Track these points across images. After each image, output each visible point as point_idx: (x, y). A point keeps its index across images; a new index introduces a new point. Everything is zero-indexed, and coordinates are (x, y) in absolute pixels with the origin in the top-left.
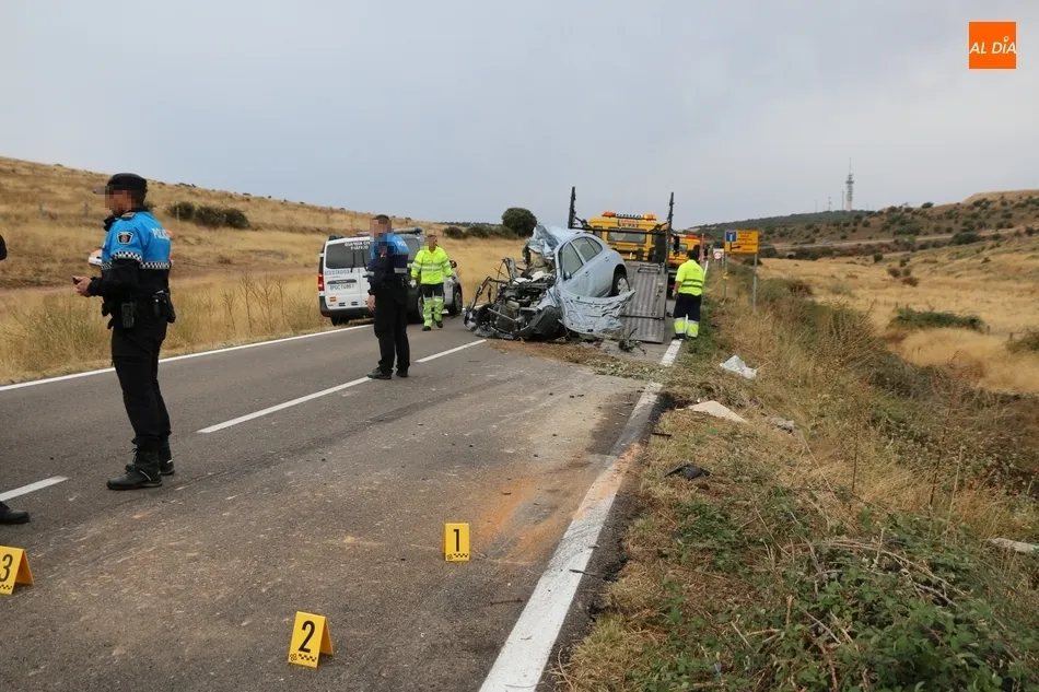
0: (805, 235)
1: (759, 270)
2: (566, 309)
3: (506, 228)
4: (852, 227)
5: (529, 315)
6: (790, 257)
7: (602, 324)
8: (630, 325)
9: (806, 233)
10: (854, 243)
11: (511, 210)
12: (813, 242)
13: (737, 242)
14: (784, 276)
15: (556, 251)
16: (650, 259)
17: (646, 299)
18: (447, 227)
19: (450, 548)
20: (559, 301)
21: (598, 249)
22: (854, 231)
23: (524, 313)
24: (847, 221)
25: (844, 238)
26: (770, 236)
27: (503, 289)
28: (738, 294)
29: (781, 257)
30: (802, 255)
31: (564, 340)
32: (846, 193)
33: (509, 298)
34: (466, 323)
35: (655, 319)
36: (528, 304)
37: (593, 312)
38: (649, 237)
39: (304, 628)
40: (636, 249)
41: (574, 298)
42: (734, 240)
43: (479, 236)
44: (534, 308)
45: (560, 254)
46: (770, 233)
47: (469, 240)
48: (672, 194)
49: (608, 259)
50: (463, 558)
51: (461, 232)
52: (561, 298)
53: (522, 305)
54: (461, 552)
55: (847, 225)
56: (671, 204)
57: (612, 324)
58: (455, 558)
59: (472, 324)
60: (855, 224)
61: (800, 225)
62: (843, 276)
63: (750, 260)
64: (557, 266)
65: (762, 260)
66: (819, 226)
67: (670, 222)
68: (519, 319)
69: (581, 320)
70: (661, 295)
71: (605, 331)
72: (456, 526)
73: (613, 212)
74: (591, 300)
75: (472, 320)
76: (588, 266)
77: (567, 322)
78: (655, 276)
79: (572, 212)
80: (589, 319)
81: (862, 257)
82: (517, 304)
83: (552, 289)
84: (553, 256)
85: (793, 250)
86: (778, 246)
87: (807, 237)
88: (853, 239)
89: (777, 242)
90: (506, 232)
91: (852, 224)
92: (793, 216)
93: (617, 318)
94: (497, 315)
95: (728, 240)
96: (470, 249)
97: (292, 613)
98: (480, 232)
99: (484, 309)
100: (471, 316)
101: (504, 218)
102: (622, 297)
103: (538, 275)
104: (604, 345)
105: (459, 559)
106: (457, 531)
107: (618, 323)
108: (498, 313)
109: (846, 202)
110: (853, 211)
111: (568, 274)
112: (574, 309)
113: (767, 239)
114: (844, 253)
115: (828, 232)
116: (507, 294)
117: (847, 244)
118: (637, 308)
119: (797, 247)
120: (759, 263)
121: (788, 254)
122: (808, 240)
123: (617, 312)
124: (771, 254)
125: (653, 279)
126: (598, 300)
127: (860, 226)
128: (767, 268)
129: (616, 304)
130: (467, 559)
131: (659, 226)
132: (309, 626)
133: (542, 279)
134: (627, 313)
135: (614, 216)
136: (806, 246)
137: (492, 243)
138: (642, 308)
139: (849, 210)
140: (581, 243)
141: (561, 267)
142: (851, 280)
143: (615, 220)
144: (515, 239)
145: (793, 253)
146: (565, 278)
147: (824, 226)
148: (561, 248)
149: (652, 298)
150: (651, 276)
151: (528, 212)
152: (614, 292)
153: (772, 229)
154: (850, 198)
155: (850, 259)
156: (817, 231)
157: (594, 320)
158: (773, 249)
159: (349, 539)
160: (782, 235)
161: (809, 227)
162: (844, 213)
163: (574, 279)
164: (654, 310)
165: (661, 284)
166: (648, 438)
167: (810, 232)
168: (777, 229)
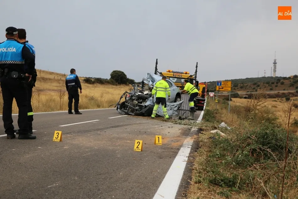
0: (253, 88)
1: (230, 102)
3: (112, 80)
4: (275, 84)
5: (141, 107)
6: (245, 98)
8: (181, 113)
10: (276, 92)
11: (114, 72)
12: (256, 91)
13: (222, 86)
14: (242, 105)
18: (85, 78)
19: (157, 142)
22: (276, 86)
23: (139, 106)
24: (273, 82)
25: (271, 89)
26: (236, 88)
27: (132, 96)
28: (222, 109)
29: (241, 98)
30: (250, 97)
32: (273, 69)
33: (134, 100)
34: (117, 110)
36: (141, 103)
39: (137, 143)
40: (181, 86)
42: (221, 85)
43: (100, 83)
44: (143, 104)
46: (236, 87)
47: (95, 85)
48: (197, 63)
49: (175, 89)
51: (91, 80)
53: (139, 102)
55: (273, 83)
56: (197, 67)
57: (174, 113)
58: (158, 144)
59: (119, 110)
60: (277, 83)
61: (250, 83)
62: (270, 107)
63: (227, 99)
65: (232, 99)
66: (259, 83)
67: (196, 74)
68: (137, 108)
72: (158, 136)
73: (171, 70)
75: (119, 108)
79: (156, 69)
81: (280, 99)
82: (137, 102)
85: (247, 95)
86: (240, 93)
88: (276, 90)
89: (239, 91)
90: (112, 82)
91: (275, 83)
92: (247, 78)
93: (176, 111)
95: (218, 85)
96: (96, 89)
97: (135, 141)
98: (100, 81)
99: (123, 103)
101: (111, 75)
103: (146, 93)
104: (173, 118)
107: (176, 113)
108: (129, 105)
109: (273, 72)
110: (276, 77)
113: (234, 89)
114: (271, 96)
115: (264, 87)
116: (134, 98)
117: (272, 92)
119: (249, 93)
120: (231, 100)
121: (244, 96)
122: (254, 90)
123: (176, 109)
124: (236, 96)
126: (169, 104)
127: (279, 84)
128: (234, 102)
130: (161, 144)
131: (191, 76)
132: (139, 143)
133: (148, 94)
135: (172, 72)
136: (253, 93)
137: (106, 86)
138: (186, 107)
139: (274, 76)
142: (274, 109)
144: (117, 85)
147: (262, 83)
151: (123, 73)
153: (237, 84)
154: (275, 71)
155: (274, 99)
156: (258, 86)
158: (237, 94)
159: (128, 141)
160: (242, 87)
161: (255, 84)
162: (272, 77)
166: (199, 134)
167: (255, 86)
168: (239, 85)
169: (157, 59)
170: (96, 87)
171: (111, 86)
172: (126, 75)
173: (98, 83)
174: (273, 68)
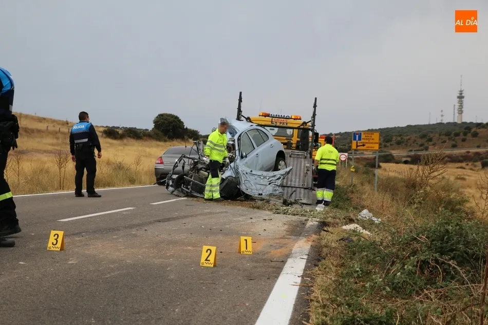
0: (420, 143)
1: (377, 172)
2: (243, 179)
3: (157, 131)
4: (462, 136)
6: (406, 162)
7: (269, 189)
8: (287, 192)
9: (420, 141)
10: (463, 151)
11: (161, 116)
12: (427, 149)
13: (362, 141)
14: (400, 176)
15: (236, 137)
16: (297, 148)
17: (298, 174)
18: (106, 129)
19: (243, 249)
20: (237, 173)
21: (265, 138)
22: (464, 140)
24: (457, 131)
25: (454, 146)
26: (388, 144)
27: (195, 163)
28: (362, 184)
29: (397, 163)
30: (415, 160)
31: (243, 199)
32: (457, 107)
33: (201, 169)
34: (167, 188)
35: (305, 188)
37: (262, 182)
38: (296, 131)
39: (207, 252)
40: (286, 141)
41: (249, 170)
42: (360, 139)
43: (134, 138)
45: (239, 139)
46: (388, 141)
47: (125, 141)
48: (316, 99)
49: (273, 145)
50: (249, 253)
51: (118, 132)
52: (240, 170)
54: (248, 250)
55: (457, 135)
56: (315, 106)
57: (275, 190)
58: (245, 253)
59: (171, 189)
60: (465, 134)
61: (415, 135)
62: (452, 179)
63: (372, 164)
64: (237, 148)
65: (381, 164)
66: (432, 135)
67: (314, 120)
69: (254, 187)
70: (309, 172)
71: (271, 195)
72: (246, 238)
73: (268, 112)
74: (260, 173)
75: (172, 186)
76: (259, 150)
77: (243, 188)
78: (303, 160)
79: (239, 111)
80: (258, 186)
81: (470, 164)
82: (206, 174)
83: (232, 164)
84: (234, 141)
85: (408, 156)
86: (395, 153)
87: (422, 145)
88: (462, 147)
89: (393, 150)
90: (157, 135)
91: (461, 134)
93: (279, 186)
94: (190, 181)
95: (355, 139)
97: (201, 247)
98: (134, 134)
100: (171, 183)
101: (156, 122)
102: (282, 172)
104: (272, 202)
105: (247, 253)
106: (246, 240)
107: (280, 190)
108: (192, 179)
109: (457, 115)
110: (463, 123)
111: (244, 154)
112: (248, 179)
113: (385, 146)
114: (453, 159)
115: (440, 141)
116: (200, 166)
117: (456, 152)
118: (291, 181)
119: (413, 153)
120: (379, 167)
121: (404, 159)
122: (422, 148)
123: (279, 182)
124: (389, 159)
125: (301, 162)
126: (265, 173)
127: (469, 137)
128: (385, 170)
129: (278, 176)
130: (251, 253)
131: (305, 123)
132: (209, 251)
134: (285, 184)
135: (269, 116)
136: (420, 153)
138: (295, 181)
139: (459, 122)
140: (254, 133)
141: (239, 149)
142: (459, 182)
143: (270, 119)
145: (409, 159)
146: (242, 157)
147: (437, 135)
148: (240, 136)
149: (302, 174)
150: (299, 160)
151: (177, 118)
152: (276, 168)
153: (390, 137)
154: (461, 112)
155: (460, 165)
156: (430, 140)
157: (263, 187)
158: (391, 155)
159: (189, 248)
160: (399, 143)
161: (423, 136)
162: (455, 124)
163: (247, 159)
164: (304, 182)
165: (308, 165)
166: (320, 232)
167: (424, 141)
168: (394, 138)
169: (241, 93)
170: (125, 145)
171: (154, 143)
172: (182, 123)
173: (130, 136)
174: (457, 105)
